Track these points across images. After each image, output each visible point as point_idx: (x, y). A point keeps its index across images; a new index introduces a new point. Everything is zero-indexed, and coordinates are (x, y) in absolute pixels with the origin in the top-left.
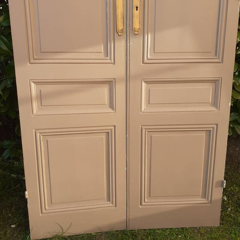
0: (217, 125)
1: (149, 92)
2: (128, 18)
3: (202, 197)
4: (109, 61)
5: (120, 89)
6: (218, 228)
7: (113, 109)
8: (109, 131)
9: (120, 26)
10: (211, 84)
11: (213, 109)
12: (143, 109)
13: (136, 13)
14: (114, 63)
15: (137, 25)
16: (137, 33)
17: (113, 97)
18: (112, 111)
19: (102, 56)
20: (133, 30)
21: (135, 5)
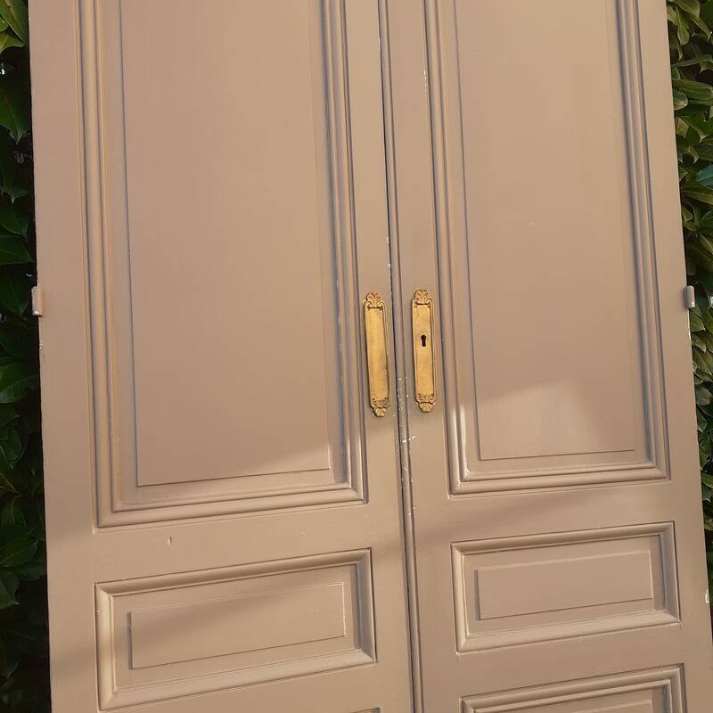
0: (682, 666)
1: (475, 580)
2: (400, 366)
4: (352, 494)
7: (367, 651)
9: (379, 391)
10: (647, 541)
11: (664, 616)
12: (463, 641)
13: (422, 352)
14: (366, 499)
16: (427, 407)
18: (366, 658)
19: (329, 479)
20: (417, 399)
21: (417, 332)
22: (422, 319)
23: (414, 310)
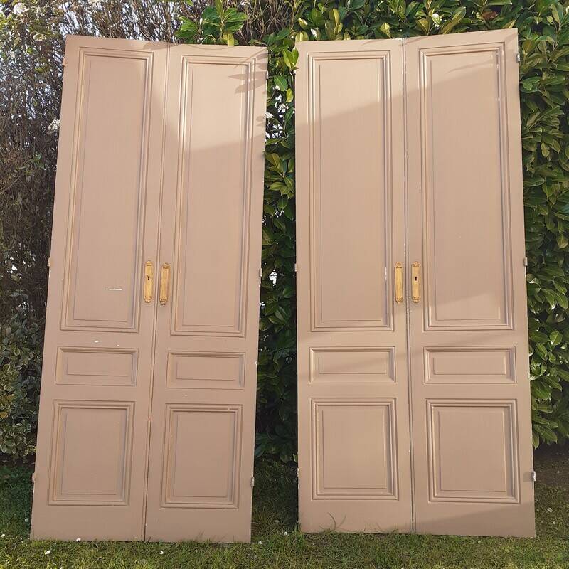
0: (516, 400)
1: (433, 362)
2: (408, 288)
3: (508, 495)
4: (389, 329)
5: (401, 366)
6: (533, 539)
7: (393, 379)
8: (389, 404)
9: (399, 295)
10: (504, 353)
11: (510, 381)
12: (427, 380)
13: (414, 282)
14: (394, 331)
15: (416, 294)
16: (416, 301)
17: (393, 371)
18: (392, 381)
19: (381, 323)
20: (412, 298)
21: (414, 275)
22: (416, 271)
23: (413, 268)
